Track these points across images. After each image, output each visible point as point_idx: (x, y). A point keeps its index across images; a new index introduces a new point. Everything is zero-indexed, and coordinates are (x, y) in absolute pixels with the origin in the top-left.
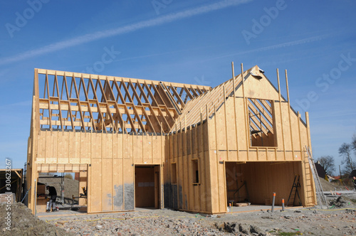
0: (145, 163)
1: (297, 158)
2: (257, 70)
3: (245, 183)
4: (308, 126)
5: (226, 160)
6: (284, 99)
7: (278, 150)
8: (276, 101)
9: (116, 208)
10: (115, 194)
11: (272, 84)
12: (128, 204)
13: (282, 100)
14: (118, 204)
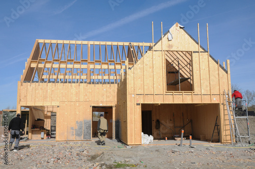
0: (101, 105)
1: (215, 100)
2: (177, 26)
3: (191, 121)
4: (229, 72)
5: (142, 102)
6: (203, 49)
7: (195, 94)
8: (194, 52)
9: (78, 138)
10: (77, 128)
11: (192, 38)
12: (87, 135)
13: (201, 50)
14: (79, 135)
